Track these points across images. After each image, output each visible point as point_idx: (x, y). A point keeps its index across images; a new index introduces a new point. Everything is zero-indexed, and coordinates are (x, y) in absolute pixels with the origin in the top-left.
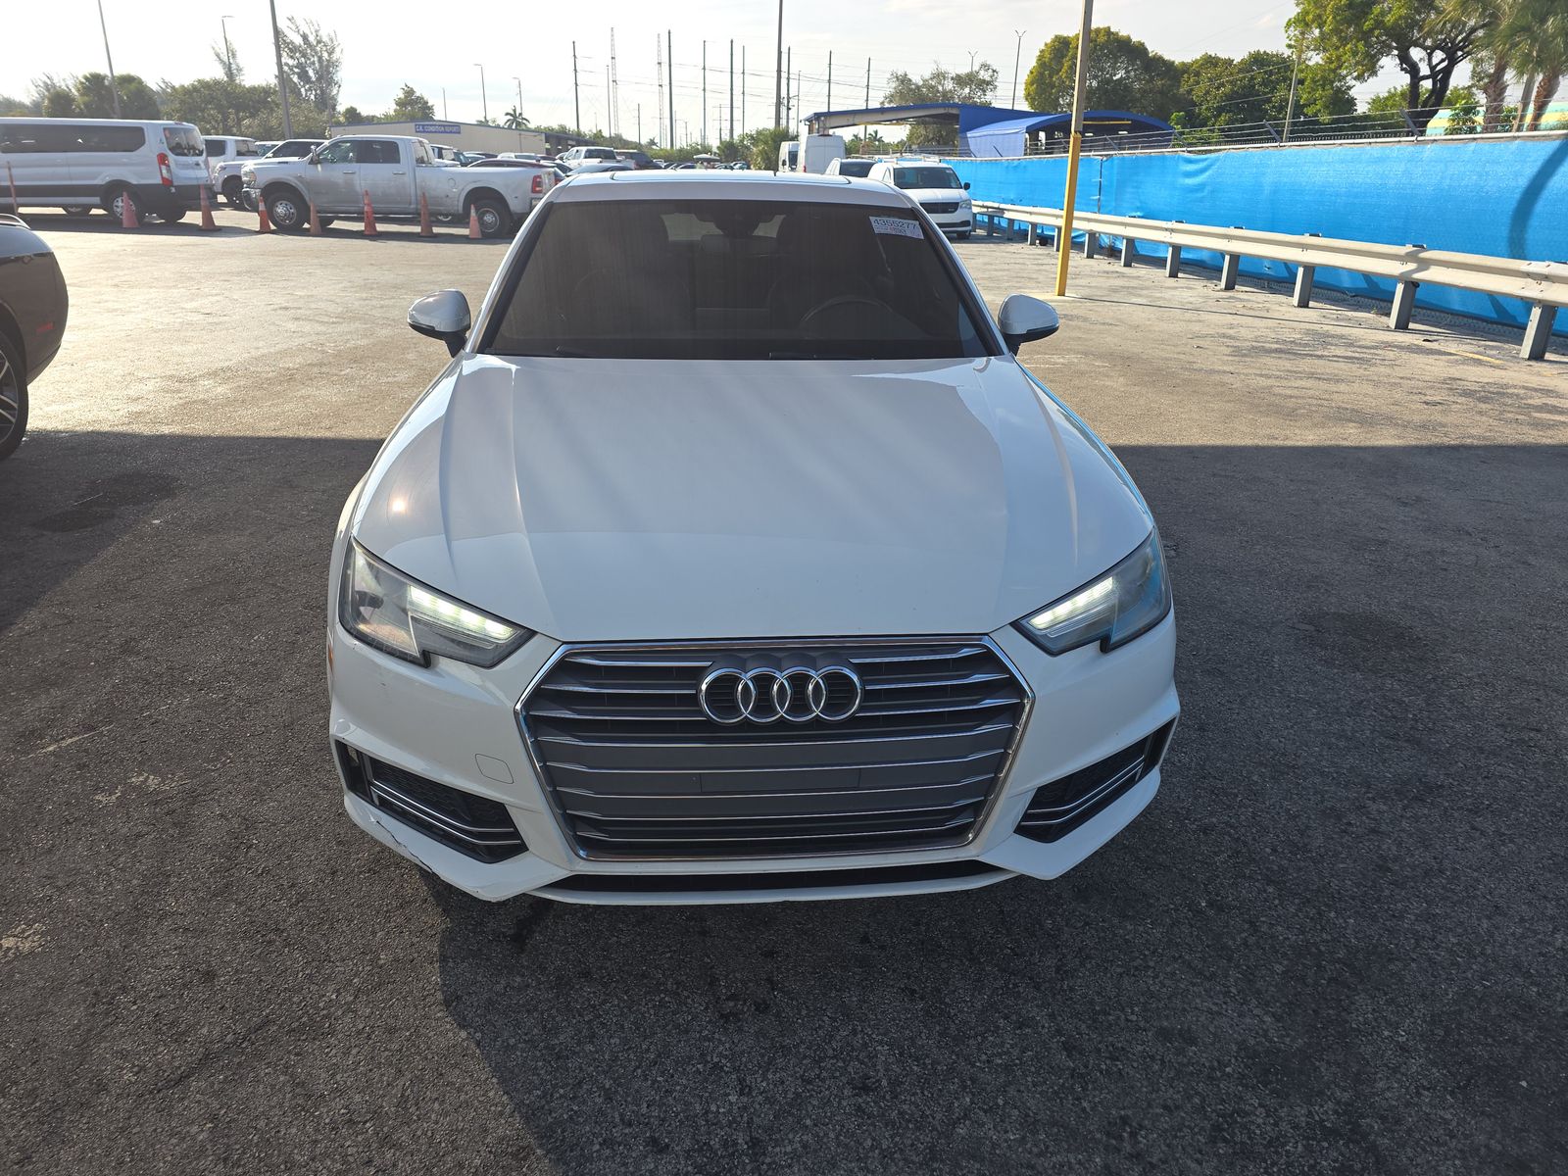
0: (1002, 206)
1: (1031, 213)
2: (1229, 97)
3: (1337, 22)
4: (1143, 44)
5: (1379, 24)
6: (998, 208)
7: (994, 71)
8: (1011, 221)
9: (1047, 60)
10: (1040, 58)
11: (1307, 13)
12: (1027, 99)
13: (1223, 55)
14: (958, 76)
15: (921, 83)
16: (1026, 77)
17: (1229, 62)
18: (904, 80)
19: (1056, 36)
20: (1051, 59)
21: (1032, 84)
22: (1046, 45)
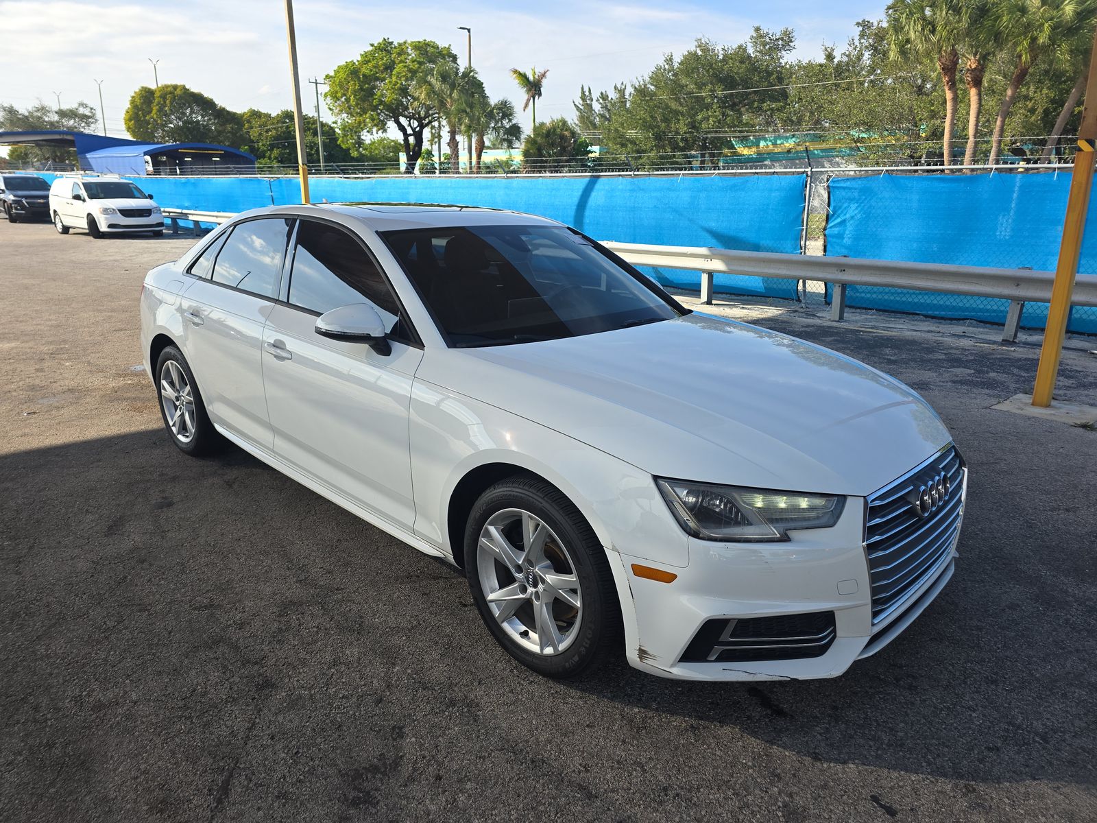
0: (185, 211)
1: (217, 217)
2: (277, 138)
3: (358, 99)
4: (212, 100)
5: (381, 102)
6: (182, 213)
7: (91, 109)
8: (196, 223)
9: (138, 104)
10: (133, 102)
11: (337, 92)
12: (128, 131)
13: (264, 111)
14: (60, 110)
15: (27, 114)
16: (124, 116)
17: (268, 116)
18: (11, 111)
19: (142, 87)
20: (142, 104)
21: (130, 120)
22: (135, 93)
